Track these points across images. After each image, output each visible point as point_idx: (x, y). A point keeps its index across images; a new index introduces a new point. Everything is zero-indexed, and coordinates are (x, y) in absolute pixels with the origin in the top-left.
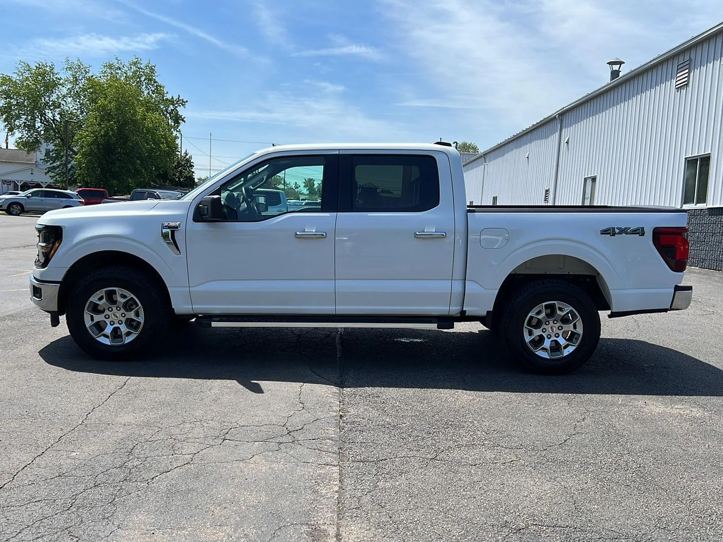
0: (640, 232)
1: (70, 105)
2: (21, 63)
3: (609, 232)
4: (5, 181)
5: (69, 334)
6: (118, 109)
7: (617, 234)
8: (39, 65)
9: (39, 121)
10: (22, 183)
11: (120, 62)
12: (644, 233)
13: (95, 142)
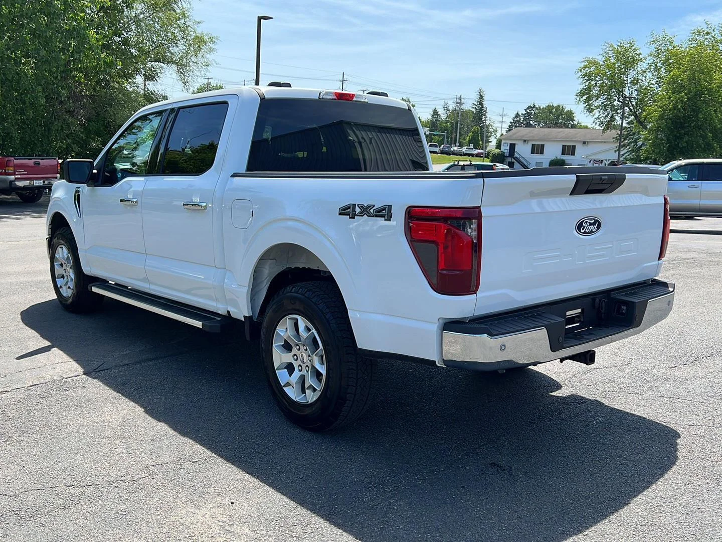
0: (385, 213)
1: (649, 79)
2: (606, 44)
3: (348, 211)
4: (595, 160)
5: (56, 298)
6: (692, 78)
7: (357, 215)
8: (621, 43)
9: (617, 99)
10: (609, 162)
11: (709, 26)
12: (391, 217)
13: (661, 117)
